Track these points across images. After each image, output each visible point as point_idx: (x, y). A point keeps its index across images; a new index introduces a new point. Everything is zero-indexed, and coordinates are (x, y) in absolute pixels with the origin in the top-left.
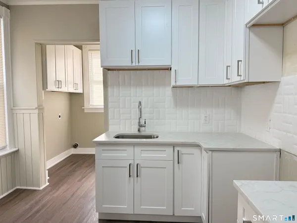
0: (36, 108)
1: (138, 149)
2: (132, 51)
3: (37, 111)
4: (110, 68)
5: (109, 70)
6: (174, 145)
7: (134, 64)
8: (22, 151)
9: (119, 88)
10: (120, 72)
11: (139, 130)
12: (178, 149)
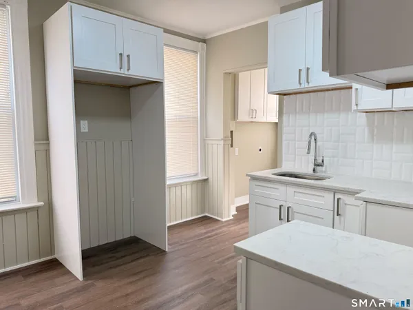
0: (222, 139)
1: (291, 190)
2: (300, 70)
3: (222, 142)
4: (287, 92)
5: (285, 95)
6: (335, 191)
7: (303, 86)
8: (210, 180)
9: (296, 116)
10: (298, 95)
11: (314, 170)
12: (340, 197)
